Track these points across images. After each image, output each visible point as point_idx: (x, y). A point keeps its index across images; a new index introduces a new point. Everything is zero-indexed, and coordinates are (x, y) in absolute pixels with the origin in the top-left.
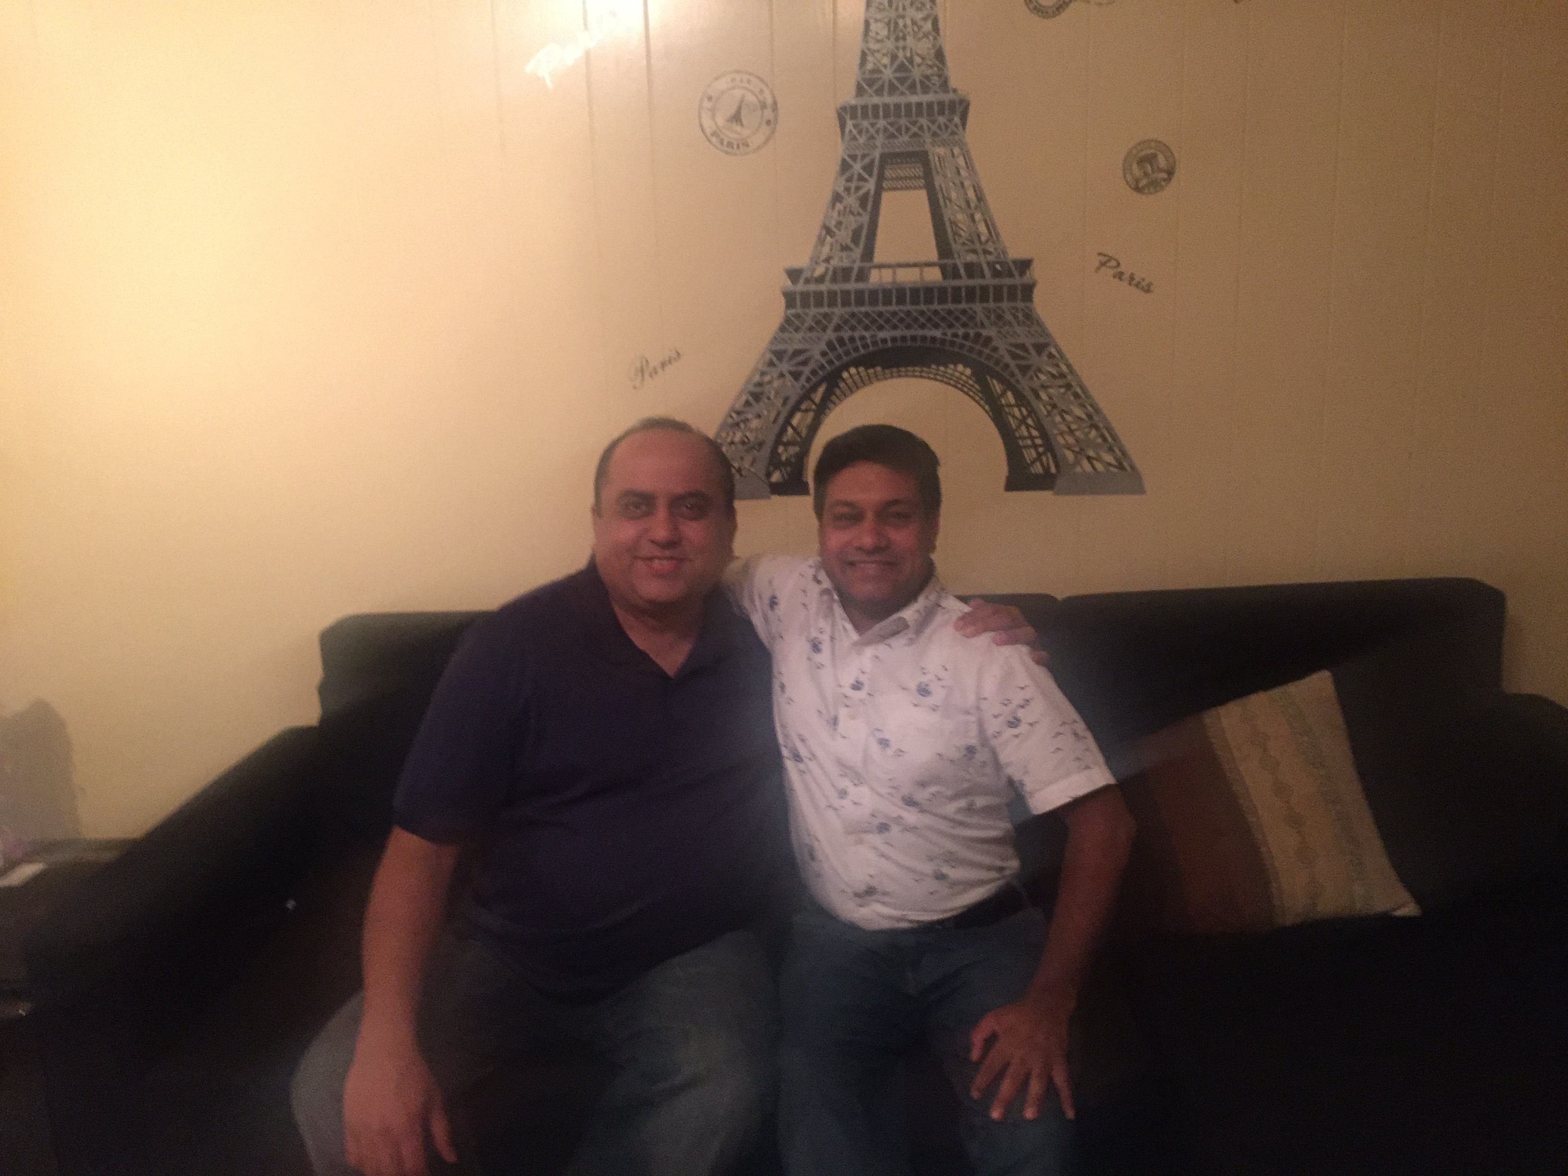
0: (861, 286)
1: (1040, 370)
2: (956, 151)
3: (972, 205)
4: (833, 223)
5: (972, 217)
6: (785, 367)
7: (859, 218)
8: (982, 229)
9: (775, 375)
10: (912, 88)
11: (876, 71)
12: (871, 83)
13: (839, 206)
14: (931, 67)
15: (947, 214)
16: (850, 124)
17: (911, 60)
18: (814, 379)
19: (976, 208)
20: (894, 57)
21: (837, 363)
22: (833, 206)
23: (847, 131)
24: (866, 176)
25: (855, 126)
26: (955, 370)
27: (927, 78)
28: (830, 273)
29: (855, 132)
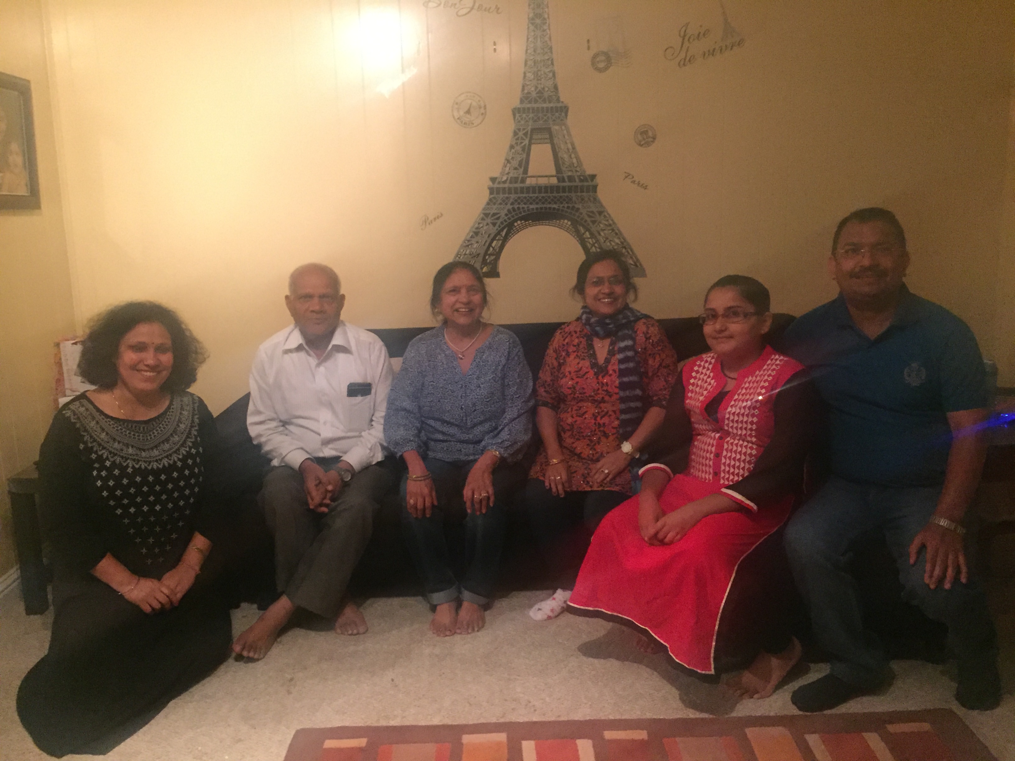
0: (522, 185)
1: (600, 222)
2: (563, 127)
3: (571, 151)
4: (510, 158)
5: (570, 156)
6: (489, 220)
7: (521, 156)
8: (575, 161)
9: (485, 224)
10: (544, 101)
11: (529, 93)
12: (527, 98)
13: (513, 150)
14: (552, 92)
15: (560, 155)
16: (517, 115)
17: (543, 89)
18: (502, 226)
19: (572, 152)
20: (536, 87)
21: (512, 219)
22: (510, 151)
23: (516, 118)
24: (524, 138)
25: (520, 116)
26: (563, 222)
27: (550, 96)
28: (509, 179)
29: (519, 119)
